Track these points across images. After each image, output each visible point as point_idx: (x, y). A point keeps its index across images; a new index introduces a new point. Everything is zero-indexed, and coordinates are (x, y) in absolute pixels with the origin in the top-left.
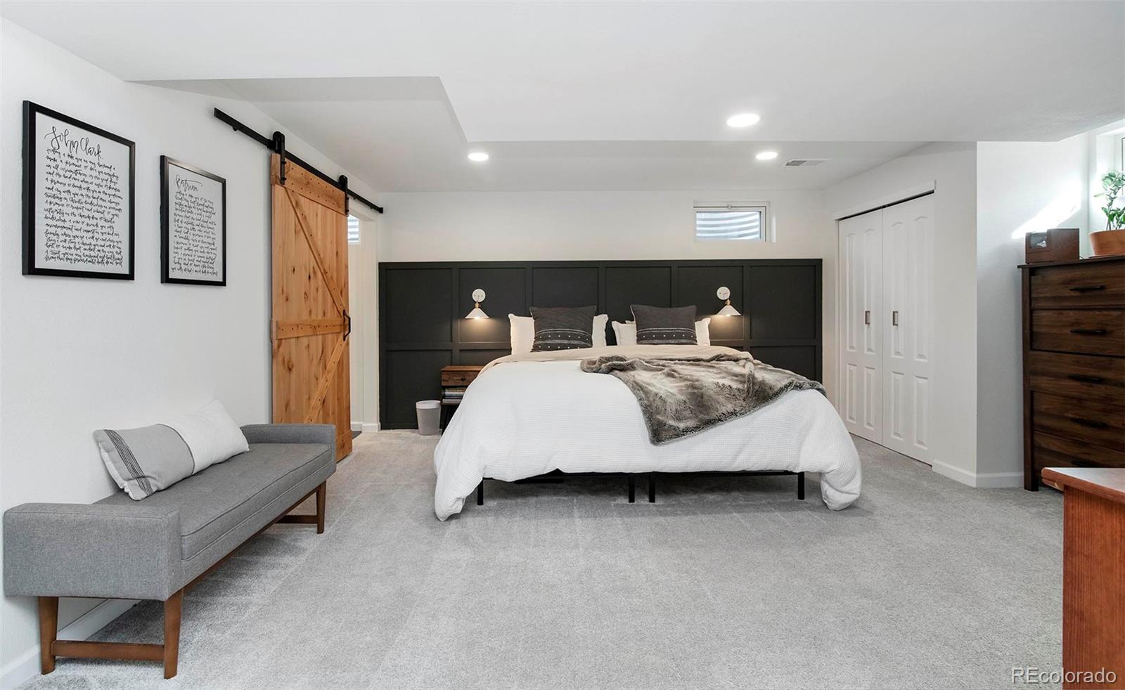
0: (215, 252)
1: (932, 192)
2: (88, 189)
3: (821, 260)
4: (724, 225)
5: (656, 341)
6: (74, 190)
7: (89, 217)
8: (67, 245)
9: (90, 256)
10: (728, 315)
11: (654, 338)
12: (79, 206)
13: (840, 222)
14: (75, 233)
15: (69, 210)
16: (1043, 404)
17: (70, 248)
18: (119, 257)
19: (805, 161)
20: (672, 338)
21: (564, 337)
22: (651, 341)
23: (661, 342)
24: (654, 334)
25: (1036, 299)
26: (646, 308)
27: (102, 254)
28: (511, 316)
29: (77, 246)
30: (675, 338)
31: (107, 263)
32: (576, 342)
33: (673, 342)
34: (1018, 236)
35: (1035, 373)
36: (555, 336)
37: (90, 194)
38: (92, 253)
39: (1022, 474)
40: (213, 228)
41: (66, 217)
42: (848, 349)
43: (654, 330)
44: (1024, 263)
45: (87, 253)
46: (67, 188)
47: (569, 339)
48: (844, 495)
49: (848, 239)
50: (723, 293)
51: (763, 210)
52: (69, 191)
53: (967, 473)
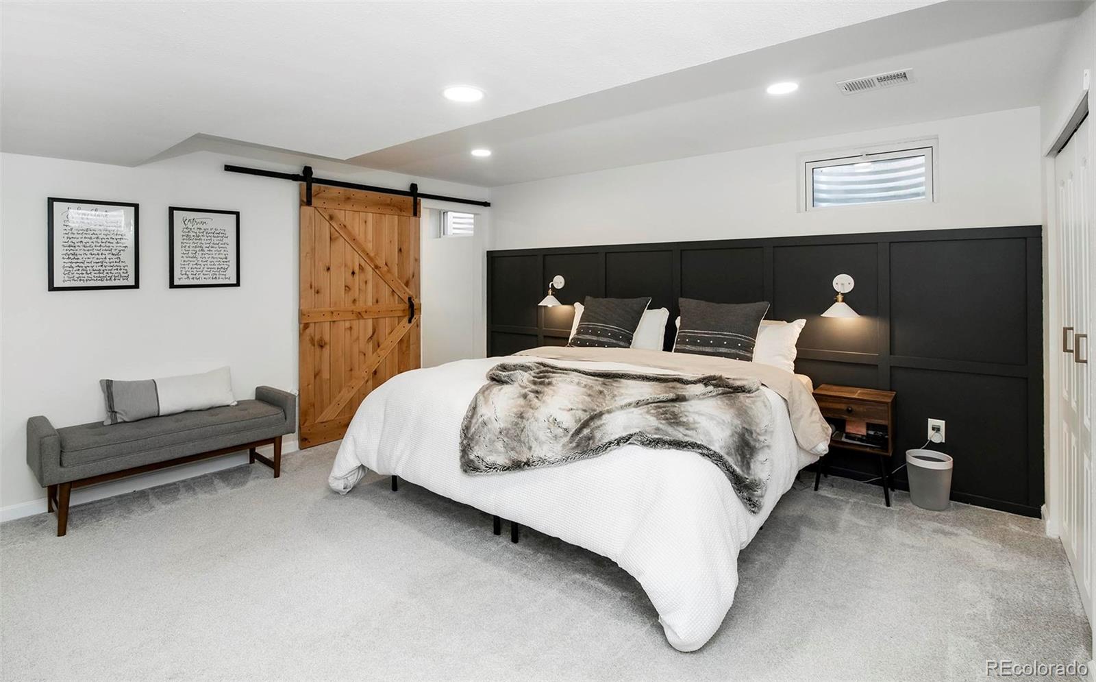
0: (228, 263)
2: (97, 238)
6: (84, 240)
7: (98, 254)
8: (80, 272)
9: (99, 277)
12: (90, 249)
14: (86, 265)
15: (82, 252)
17: (82, 274)
18: (126, 275)
27: (111, 275)
29: (89, 272)
31: (115, 280)
37: (100, 241)
38: (101, 275)
40: (226, 247)
41: (79, 256)
45: (98, 275)
46: (80, 240)
52: (81, 242)
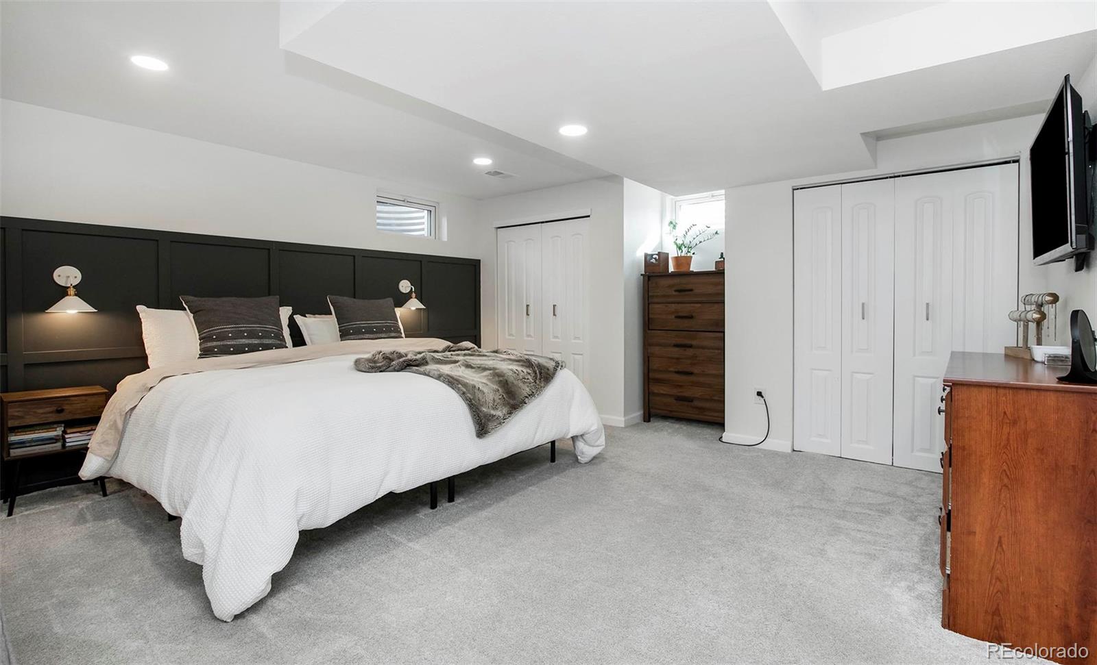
1: (589, 216)
3: (480, 260)
4: (398, 219)
5: (367, 336)
10: (413, 308)
11: (364, 333)
13: (499, 230)
16: (655, 364)
19: (502, 173)
20: (382, 332)
21: (252, 335)
22: (362, 336)
23: (372, 336)
24: (364, 328)
25: (653, 296)
26: (346, 300)
28: (140, 308)
30: (385, 332)
32: (270, 341)
33: (383, 335)
34: (640, 255)
35: (650, 345)
36: (238, 335)
39: (642, 412)
42: (507, 337)
43: (363, 324)
44: (643, 273)
47: (259, 338)
48: (595, 448)
49: (506, 245)
50: (405, 286)
51: (432, 209)
53: (619, 418)
